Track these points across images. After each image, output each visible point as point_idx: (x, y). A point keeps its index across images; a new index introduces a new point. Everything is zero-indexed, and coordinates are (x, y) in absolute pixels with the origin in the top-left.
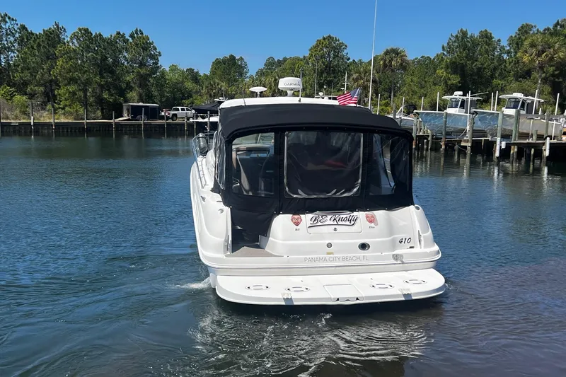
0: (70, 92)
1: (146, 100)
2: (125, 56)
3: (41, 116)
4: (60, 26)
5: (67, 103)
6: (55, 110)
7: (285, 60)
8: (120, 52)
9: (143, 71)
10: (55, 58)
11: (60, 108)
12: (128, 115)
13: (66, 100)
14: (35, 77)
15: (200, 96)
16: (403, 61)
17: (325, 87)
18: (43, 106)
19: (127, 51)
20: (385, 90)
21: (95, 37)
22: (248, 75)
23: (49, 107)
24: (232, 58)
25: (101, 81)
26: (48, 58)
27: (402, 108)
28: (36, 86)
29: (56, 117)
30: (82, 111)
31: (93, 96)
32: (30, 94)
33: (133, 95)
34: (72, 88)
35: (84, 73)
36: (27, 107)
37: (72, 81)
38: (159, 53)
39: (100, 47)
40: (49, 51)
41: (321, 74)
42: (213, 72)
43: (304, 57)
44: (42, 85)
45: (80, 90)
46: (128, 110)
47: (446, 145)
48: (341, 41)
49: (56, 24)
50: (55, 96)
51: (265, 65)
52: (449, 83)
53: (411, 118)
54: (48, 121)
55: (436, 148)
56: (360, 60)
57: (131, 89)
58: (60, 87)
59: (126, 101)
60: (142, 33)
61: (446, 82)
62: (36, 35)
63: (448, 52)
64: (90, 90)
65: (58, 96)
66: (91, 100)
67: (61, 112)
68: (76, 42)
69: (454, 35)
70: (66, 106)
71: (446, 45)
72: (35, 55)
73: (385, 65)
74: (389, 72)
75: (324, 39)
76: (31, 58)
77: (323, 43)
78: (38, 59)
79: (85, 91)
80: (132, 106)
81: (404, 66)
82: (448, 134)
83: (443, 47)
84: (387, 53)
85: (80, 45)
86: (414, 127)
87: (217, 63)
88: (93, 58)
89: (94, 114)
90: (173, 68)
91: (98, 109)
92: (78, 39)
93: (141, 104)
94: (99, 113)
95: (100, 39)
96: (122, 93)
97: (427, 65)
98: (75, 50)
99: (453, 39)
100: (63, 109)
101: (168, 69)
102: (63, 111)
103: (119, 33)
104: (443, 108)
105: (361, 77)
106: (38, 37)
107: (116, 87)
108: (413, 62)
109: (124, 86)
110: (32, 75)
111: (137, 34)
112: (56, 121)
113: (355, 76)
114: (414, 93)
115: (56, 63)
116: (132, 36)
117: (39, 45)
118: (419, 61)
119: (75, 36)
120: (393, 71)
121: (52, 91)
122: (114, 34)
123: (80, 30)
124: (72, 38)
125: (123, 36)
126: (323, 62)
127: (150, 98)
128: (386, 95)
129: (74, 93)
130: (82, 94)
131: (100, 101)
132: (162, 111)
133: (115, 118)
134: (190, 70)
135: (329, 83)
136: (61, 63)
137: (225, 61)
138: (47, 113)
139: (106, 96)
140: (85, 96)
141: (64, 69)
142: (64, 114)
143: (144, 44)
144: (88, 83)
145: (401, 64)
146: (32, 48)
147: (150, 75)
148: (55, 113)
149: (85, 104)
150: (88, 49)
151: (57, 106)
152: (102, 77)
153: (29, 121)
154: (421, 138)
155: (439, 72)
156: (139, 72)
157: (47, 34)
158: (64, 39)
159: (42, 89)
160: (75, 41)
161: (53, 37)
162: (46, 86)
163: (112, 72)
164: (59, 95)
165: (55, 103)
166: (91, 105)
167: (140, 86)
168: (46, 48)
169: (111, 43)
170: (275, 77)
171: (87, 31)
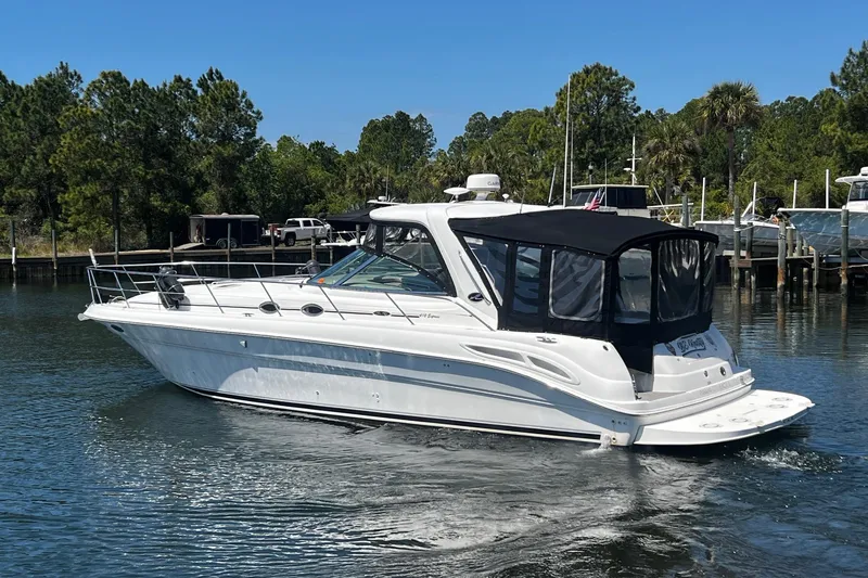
0: (86, 198)
1: (234, 206)
2: (192, 124)
3: (30, 247)
4: (71, 70)
5: (82, 218)
6: (57, 233)
7: (507, 116)
8: (183, 115)
9: (228, 152)
10: (57, 133)
11: (66, 229)
12: (200, 238)
13: (79, 212)
14: (19, 170)
15: (340, 194)
16: (750, 109)
17: (590, 167)
18: (34, 227)
19: (196, 113)
20: (714, 168)
21: (134, 89)
22: (435, 149)
23: (46, 227)
24: (403, 117)
25: (147, 173)
26: (43, 132)
27: (752, 204)
28: (21, 187)
29: (59, 247)
30: (109, 233)
31: (130, 204)
32: (9, 204)
33: (209, 197)
34: (89, 189)
35: (115, 158)
36: (4, 229)
37: (91, 174)
38: (259, 113)
39: (144, 107)
40: (46, 120)
41: (579, 142)
42: (364, 148)
43: (547, 109)
44: (31, 186)
45: (106, 192)
46: (199, 228)
47: (849, 277)
48: (620, 76)
49: (62, 67)
50: (57, 207)
51: (468, 128)
52: (850, 149)
53: (773, 223)
54: (44, 255)
55: (828, 283)
56: (661, 111)
57: (205, 186)
58: (66, 187)
59: (197, 210)
60: (221, 78)
61: (842, 150)
62: (21, 89)
63: (844, 87)
64: (126, 192)
65: (64, 206)
66: (128, 211)
67: (69, 236)
68: (97, 100)
69: (857, 50)
70: (79, 224)
71: (838, 73)
72: (18, 128)
73: (713, 119)
74: (722, 133)
75: (587, 71)
76: (9, 134)
77: (583, 81)
78: (25, 136)
79: (116, 194)
80: (207, 220)
81: (753, 118)
82: (852, 254)
83: (833, 79)
84: (716, 94)
85: (105, 106)
86: (780, 242)
87: (373, 130)
88: (131, 129)
89: (133, 237)
90: (285, 142)
91: (140, 229)
92: (101, 94)
93: (225, 215)
94: (143, 236)
95: (144, 91)
96: (187, 195)
97: (801, 114)
98: (94, 116)
99: (854, 60)
100: (73, 230)
101: (274, 145)
102: (73, 235)
103: (178, 79)
104: (839, 199)
105: (664, 145)
106: (23, 93)
107: (176, 184)
108: (771, 109)
109: (191, 181)
110: (12, 166)
111: (212, 79)
112: (60, 255)
113: (652, 143)
114: (776, 172)
115: (59, 141)
116: (202, 84)
117: (26, 108)
118: (783, 107)
119: (95, 87)
120: (730, 130)
121: (52, 196)
122: (170, 80)
123: (105, 76)
124: (89, 93)
125: (188, 84)
126: (585, 118)
127: (241, 203)
128: (718, 178)
129: (94, 200)
130: (108, 199)
131: (145, 214)
132: (266, 228)
133: (175, 246)
134: (318, 146)
135: (599, 161)
136: (68, 140)
137: (387, 125)
138: (41, 239)
139: (155, 201)
140: (116, 202)
141: (75, 152)
142: (75, 241)
143: (228, 97)
144: (121, 177)
145: (746, 116)
146: (14, 114)
147: (241, 159)
148: (58, 239)
149: (116, 218)
150: (120, 112)
151: (61, 224)
152: (148, 165)
153: (7, 257)
154: (795, 266)
155: (827, 128)
156: (220, 153)
157: (40, 87)
158: (77, 95)
159: (32, 192)
160: (95, 98)
161: (54, 91)
162: (40, 188)
163: (167, 156)
164: (66, 203)
165: (58, 219)
166: (128, 222)
167: (224, 180)
168: (38, 112)
169: (164, 98)
170: (488, 152)
171: (117, 78)
